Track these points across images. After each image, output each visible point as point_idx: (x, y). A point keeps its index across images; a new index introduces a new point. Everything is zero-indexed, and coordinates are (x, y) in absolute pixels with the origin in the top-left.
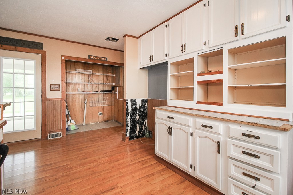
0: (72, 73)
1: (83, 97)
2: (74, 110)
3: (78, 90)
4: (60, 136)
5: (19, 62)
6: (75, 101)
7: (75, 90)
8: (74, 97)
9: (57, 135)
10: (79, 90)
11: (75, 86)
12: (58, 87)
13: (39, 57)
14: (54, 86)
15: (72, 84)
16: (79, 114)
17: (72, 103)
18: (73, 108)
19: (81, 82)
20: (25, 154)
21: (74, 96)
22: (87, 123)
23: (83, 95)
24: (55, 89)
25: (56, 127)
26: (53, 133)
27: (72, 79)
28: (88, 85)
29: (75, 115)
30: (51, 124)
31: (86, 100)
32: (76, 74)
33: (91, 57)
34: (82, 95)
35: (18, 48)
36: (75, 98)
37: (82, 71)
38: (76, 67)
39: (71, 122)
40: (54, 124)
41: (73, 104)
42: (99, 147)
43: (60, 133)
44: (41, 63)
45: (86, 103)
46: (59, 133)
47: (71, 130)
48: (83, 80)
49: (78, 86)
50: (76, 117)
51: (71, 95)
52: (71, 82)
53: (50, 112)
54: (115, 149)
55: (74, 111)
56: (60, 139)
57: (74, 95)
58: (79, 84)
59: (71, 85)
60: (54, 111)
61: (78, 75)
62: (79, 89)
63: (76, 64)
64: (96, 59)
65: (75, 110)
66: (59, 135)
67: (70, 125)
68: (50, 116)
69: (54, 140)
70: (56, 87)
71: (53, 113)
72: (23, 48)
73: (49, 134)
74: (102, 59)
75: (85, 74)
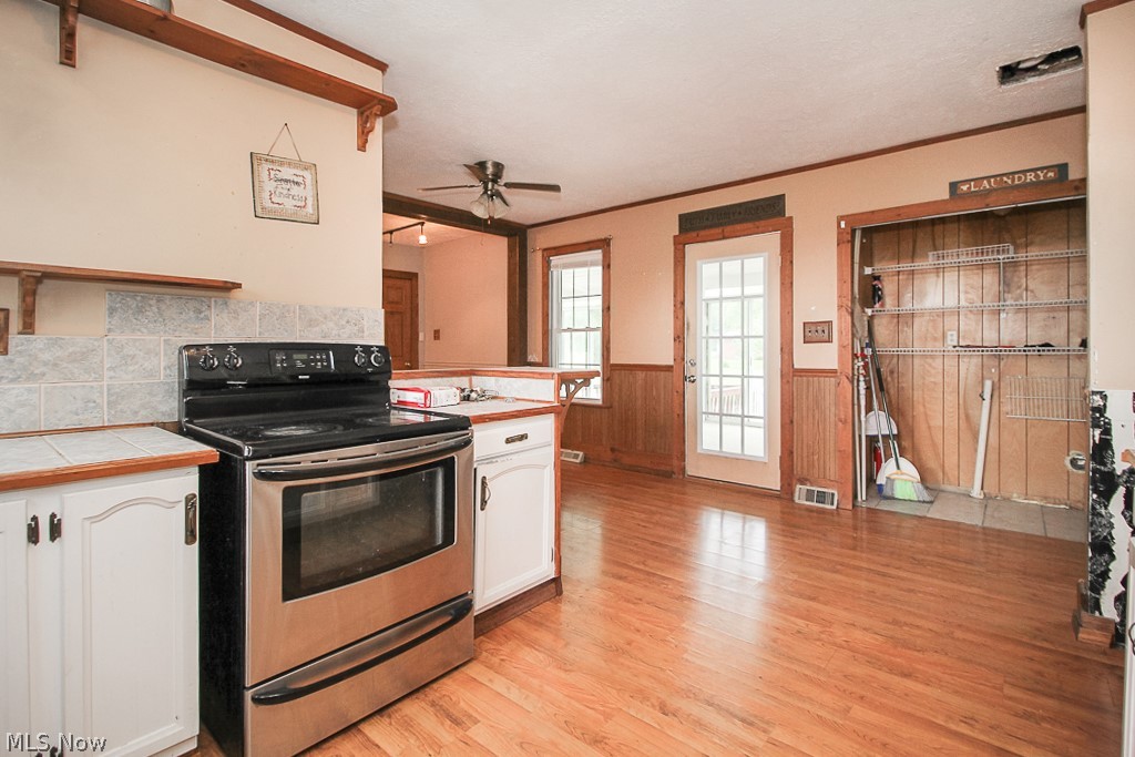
0: (924, 272)
1: (973, 369)
2: (932, 423)
3: (949, 338)
4: (832, 504)
5: (732, 267)
6: (935, 383)
7: (935, 339)
8: (929, 369)
9: (821, 497)
10: (955, 338)
11: (934, 321)
12: (826, 332)
13: (774, 238)
14: (813, 329)
15: (922, 315)
16: (951, 441)
17: (921, 392)
18: (926, 415)
19: (963, 303)
20: (744, 523)
21: (930, 365)
22: (991, 489)
23: (976, 361)
24: (818, 339)
25: (822, 470)
26: (812, 485)
27: (923, 295)
28: (1003, 315)
29: (934, 445)
30: (805, 455)
31: (988, 384)
32: (938, 270)
33: (965, 188)
34: (966, 360)
35: (728, 229)
36: (933, 371)
37: (966, 255)
38: (939, 242)
39: (898, 467)
40: (816, 457)
41: (923, 398)
42: (910, 591)
43: (833, 495)
44: (780, 258)
45: (987, 395)
46: (831, 491)
47: (894, 499)
48: (975, 296)
49: (951, 322)
50: (937, 454)
51: (916, 361)
52: (915, 307)
53: (805, 414)
54: (959, 634)
55: (929, 427)
56: (830, 512)
57: (929, 361)
58: (952, 313)
59: (917, 320)
60: (816, 411)
61: (951, 276)
62: (955, 333)
63: (939, 228)
64: (995, 190)
65: (937, 422)
66: (828, 499)
67: (892, 477)
68: (805, 427)
69: (810, 510)
70: (820, 332)
71: (810, 416)
72: (738, 227)
73: (799, 486)
74: (1031, 177)
75: (982, 267)
